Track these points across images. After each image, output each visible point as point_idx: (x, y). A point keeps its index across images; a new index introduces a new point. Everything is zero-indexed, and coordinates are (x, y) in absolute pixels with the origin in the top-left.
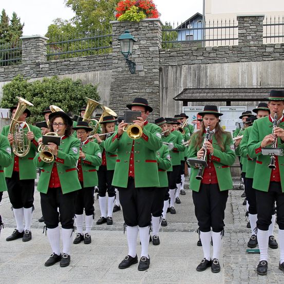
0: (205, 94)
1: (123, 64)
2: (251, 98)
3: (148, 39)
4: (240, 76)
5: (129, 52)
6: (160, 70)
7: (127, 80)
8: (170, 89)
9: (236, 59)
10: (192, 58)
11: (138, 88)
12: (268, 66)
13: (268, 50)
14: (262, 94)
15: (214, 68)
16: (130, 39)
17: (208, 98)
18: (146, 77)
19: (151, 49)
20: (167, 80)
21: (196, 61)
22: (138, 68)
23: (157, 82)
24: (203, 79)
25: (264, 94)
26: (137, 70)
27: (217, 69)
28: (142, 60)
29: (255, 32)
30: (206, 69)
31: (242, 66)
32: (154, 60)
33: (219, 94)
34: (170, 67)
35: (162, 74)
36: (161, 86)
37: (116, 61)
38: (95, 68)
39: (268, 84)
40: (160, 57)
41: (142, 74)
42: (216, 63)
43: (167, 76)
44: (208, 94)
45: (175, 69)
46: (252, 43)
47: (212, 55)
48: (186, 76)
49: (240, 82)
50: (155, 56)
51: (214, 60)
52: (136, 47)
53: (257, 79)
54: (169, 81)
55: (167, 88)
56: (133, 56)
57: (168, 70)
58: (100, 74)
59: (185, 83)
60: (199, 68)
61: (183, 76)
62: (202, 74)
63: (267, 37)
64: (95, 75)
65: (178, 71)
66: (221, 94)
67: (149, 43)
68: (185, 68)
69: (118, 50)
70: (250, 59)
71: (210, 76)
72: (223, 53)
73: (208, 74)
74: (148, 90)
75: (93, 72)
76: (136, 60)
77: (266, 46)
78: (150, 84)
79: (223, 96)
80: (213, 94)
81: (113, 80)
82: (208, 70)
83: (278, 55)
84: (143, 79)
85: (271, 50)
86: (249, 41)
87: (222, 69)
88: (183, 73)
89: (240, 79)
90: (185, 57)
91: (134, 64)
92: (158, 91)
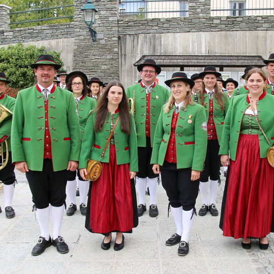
0: (162, 61)
1: (85, 32)
2: (202, 64)
3: (108, 9)
4: (191, 45)
5: (91, 22)
6: (119, 38)
7: (89, 48)
8: (128, 55)
9: (187, 29)
10: (147, 27)
11: (99, 55)
12: (215, 36)
13: (215, 21)
14: (212, 61)
15: (168, 37)
16: (92, 9)
17: (164, 64)
18: (106, 45)
19: (110, 19)
20: (125, 47)
21: (151, 31)
22: (99, 36)
23: (116, 50)
24: (158, 47)
25: (214, 61)
26: (97, 38)
27: (170, 38)
28: (102, 29)
29: (204, 5)
30: (161, 38)
31: (192, 36)
32: (113, 29)
33: (174, 61)
34: (128, 36)
35: (121, 43)
36: (120, 53)
37: (78, 30)
38: (57, 36)
39: (215, 53)
40: (118, 27)
41: (103, 42)
42: (169, 32)
43: (125, 44)
44: (165, 61)
45: (132, 38)
46: (201, 15)
47: (165, 25)
48: (142, 44)
49: (191, 50)
50: (114, 25)
51: (168, 30)
52: (97, 17)
53: (206, 47)
54: (127, 48)
55: (125, 55)
56: (94, 25)
57: (126, 39)
58: (63, 42)
59: (142, 51)
60: (154, 37)
61: (139, 44)
62: (157, 42)
63: (213, 10)
64: (58, 43)
65: (136, 40)
66: (176, 61)
67: (108, 13)
68: (141, 37)
69: (79, 19)
70: (200, 30)
71: (164, 44)
72: (176, 24)
73: (162, 43)
74: (108, 57)
75: (56, 40)
76: (97, 30)
77: (213, 18)
78: (110, 51)
79: (178, 62)
80: (169, 61)
81: (76, 47)
82: (162, 39)
83: (223, 26)
84: (104, 47)
85: (218, 21)
86: (198, 14)
87: (175, 38)
88: (140, 41)
89: (191, 48)
90: (141, 27)
91: (95, 33)
92: (117, 57)
